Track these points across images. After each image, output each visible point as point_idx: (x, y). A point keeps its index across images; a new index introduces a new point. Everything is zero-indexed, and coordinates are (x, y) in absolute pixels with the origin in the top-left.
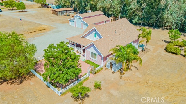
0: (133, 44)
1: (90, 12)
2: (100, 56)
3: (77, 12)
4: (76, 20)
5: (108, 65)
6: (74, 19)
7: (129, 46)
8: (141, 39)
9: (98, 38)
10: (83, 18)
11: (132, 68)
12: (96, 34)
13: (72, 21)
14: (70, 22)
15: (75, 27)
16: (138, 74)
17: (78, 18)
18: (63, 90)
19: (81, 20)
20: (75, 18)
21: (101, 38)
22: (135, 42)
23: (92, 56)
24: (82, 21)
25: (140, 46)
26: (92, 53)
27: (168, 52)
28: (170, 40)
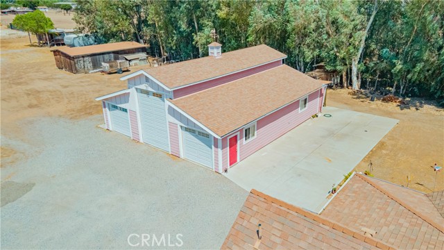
1: (215, 50)
3: (160, 56)
4: (135, 101)
6: (125, 97)
10: (178, 93)
13: (115, 107)
14: (107, 113)
15: (136, 139)
17: (147, 93)
19: (167, 103)
20: (132, 91)
24: (172, 112)
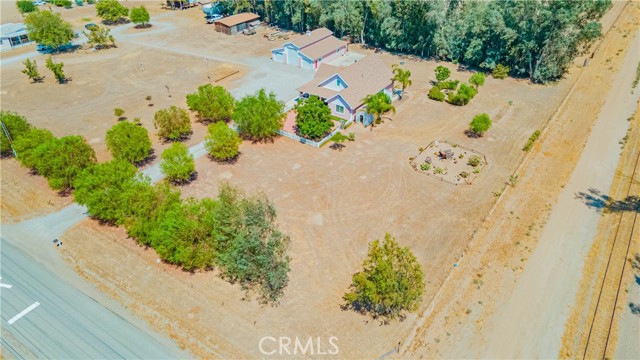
0: (385, 92)
1: (309, 34)
2: (349, 108)
4: (287, 51)
5: (358, 118)
6: (283, 50)
7: (380, 94)
8: (396, 83)
9: (341, 87)
10: (301, 49)
11: (385, 120)
12: (338, 82)
13: (278, 53)
15: (285, 63)
16: (391, 126)
17: (291, 48)
18: (319, 144)
19: (298, 51)
20: (285, 48)
21: (346, 87)
22: (387, 88)
23: (338, 110)
25: (394, 93)
26: (338, 106)
27: (431, 98)
28: (436, 81)
